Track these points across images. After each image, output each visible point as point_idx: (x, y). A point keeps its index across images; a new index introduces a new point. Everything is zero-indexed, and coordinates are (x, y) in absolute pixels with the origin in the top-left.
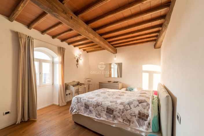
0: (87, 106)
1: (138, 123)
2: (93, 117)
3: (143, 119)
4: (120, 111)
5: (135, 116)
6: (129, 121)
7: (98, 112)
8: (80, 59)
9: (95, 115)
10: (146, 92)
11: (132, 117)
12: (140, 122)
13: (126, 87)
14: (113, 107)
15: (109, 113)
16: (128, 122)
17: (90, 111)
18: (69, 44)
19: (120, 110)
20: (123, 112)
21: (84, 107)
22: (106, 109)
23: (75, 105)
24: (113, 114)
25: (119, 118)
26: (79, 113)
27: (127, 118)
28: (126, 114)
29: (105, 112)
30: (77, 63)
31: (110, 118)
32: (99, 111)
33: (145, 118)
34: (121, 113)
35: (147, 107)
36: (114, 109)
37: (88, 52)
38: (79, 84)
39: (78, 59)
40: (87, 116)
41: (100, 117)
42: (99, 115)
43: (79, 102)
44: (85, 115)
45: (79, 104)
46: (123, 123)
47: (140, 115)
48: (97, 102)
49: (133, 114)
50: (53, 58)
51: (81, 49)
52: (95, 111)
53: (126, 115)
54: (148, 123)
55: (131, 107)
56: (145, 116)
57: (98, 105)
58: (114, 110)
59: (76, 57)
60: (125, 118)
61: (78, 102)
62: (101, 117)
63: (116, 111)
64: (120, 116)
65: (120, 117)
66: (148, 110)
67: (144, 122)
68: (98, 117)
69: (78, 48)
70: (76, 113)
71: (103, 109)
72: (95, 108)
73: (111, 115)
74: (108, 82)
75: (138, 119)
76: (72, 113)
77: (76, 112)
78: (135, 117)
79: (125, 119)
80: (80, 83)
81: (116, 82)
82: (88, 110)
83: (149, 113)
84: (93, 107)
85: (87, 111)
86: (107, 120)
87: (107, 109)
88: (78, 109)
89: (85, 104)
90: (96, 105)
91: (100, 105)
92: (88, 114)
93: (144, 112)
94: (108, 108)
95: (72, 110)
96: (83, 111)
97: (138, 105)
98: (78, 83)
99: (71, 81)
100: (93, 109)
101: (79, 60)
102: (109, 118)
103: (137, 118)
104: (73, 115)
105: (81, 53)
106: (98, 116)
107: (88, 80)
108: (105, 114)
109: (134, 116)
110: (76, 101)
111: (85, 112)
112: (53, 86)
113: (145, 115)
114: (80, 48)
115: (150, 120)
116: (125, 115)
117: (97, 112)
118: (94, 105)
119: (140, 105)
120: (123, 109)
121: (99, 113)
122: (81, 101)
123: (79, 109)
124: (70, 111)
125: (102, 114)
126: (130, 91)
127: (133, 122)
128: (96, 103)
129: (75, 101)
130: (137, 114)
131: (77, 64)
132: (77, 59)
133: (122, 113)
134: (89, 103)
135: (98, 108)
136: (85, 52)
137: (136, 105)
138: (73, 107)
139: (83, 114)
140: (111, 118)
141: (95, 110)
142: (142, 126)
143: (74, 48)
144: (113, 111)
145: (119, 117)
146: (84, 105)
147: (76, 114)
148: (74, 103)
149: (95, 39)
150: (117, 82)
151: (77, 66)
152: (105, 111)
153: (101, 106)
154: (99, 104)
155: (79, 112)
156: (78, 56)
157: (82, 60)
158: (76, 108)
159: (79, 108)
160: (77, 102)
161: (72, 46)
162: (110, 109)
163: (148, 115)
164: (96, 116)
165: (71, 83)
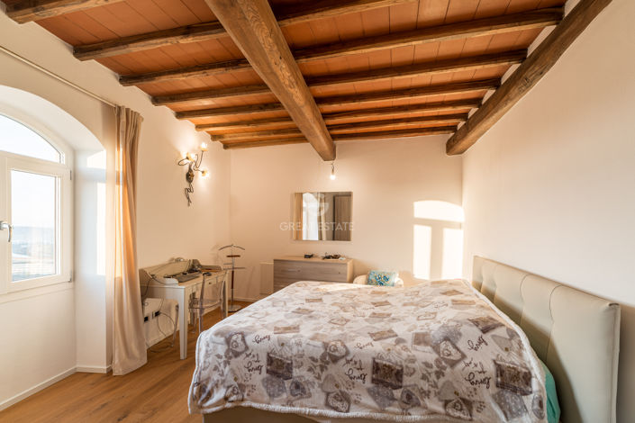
0: (278, 368)
1: (501, 407)
2: (317, 412)
3: (514, 390)
4: (429, 370)
5: (486, 381)
6: (467, 404)
7: (337, 386)
8: (201, 169)
9: (322, 402)
10: (457, 288)
11: (475, 389)
12: (505, 402)
13: (366, 272)
14: (399, 360)
15: (387, 385)
16: (464, 408)
17: (298, 386)
18: (157, 99)
19: (427, 365)
20: (439, 374)
21: (264, 374)
22: (368, 371)
23: (216, 368)
24: (401, 387)
25: (426, 400)
26: (243, 404)
27: (456, 393)
28: (450, 379)
29: (368, 384)
30: (186, 185)
31: (390, 405)
32: (339, 380)
33: (519, 384)
34: (433, 377)
35: (513, 341)
36: (404, 364)
37: (226, 146)
38: (194, 269)
39: (190, 170)
40: (288, 409)
41: (345, 404)
42: (344, 398)
43: (237, 355)
44: (276, 407)
45: (240, 362)
46: (448, 414)
47: (501, 375)
48: (326, 345)
49: (479, 377)
50: (74, 153)
51: (204, 132)
52: (321, 386)
53: (452, 383)
54: (536, 403)
55: (462, 350)
56: (521, 376)
57: (330, 357)
58: (405, 371)
59: (186, 161)
60: (451, 397)
61: (232, 353)
62: (352, 406)
63: (411, 374)
64: (432, 389)
65: (432, 395)
66: (520, 355)
67: (522, 401)
68: (336, 409)
69: (194, 125)
70: (228, 405)
71: (357, 373)
72: (318, 370)
73: (394, 391)
74: (306, 256)
75: (498, 393)
76: (201, 407)
77: (226, 399)
78: (488, 388)
79: (450, 401)
80: (199, 265)
81: (333, 258)
82: (287, 384)
83: (528, 366)
84: (310, 370)
85: (282, 390)
86: (378, 415)
87: (376, 367)
88: (235, 384)
89: (270, 360)
90: (323, 357)
91: (343, 357)
92: (290, 403)
93: (513, 364)
94: (377, 364)
95: (204, 396)
96: (263, 389)
97: (481, 341)
98: (193, 266)
99: (164, 259)
100: (309, 377)
101: (194, 173)
102: (387, 402)
103: (493, 390)
104: (206, 415)
105: (204, 146)
106: (338, 404)
107: (228, 251)
108: (369, 391)
109: (482, 382)
110: (222, 350)
111: (272, 396)
112: (74, 288)
113: (519, 373)
114: (199, 127)
115: (540, 391)
116: (448, 384)
117: (330, 388)
118: (313, 359)
119: (487, 337)
120: (437, 360)
121: (343, 389)
122: (247, 348)
123: (242, 387)
124: (194, 399)
125: (353, 393)
126: (381, 284)
127: (482, 406)
128: (322, 351)
129: (215, 349)
130: (494, 375)
131: (189, 190)
132: (186, 168)
133: (438, 378)
134: (287, 353)
135: (332, 369)
136: (218, 144)
137: (475, 342)
138: (208, 379)
139: (264, 406)
140: (396, 403)
141: (319, 378)
142: (518, 415)
143: (177, 120)
144: (399, 374)
145: (427, 394)
146: (264, 362)
147: (225, 410)
148: (210, 359)
149: (292, 90)
150: (336, 257)
151: (188, 198)
152: (368, 379)
153: (349, 358)
154: (337, 354)
155: (243, 400)
156: (193, 157)
157: (208, 175)
158: (223, 381)
159: (240, 381)
160: (227, 352)
161: (166, 111)
162: (389, 367)
163: (530, 373)
164: (327, 405)
165: (163, 266)
